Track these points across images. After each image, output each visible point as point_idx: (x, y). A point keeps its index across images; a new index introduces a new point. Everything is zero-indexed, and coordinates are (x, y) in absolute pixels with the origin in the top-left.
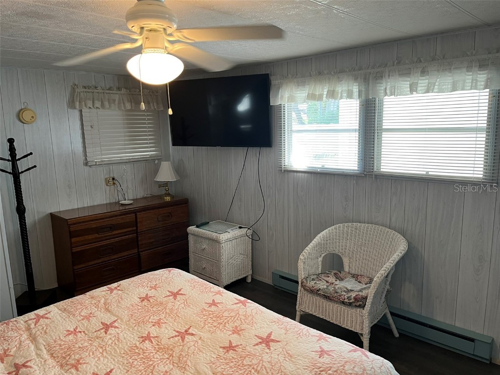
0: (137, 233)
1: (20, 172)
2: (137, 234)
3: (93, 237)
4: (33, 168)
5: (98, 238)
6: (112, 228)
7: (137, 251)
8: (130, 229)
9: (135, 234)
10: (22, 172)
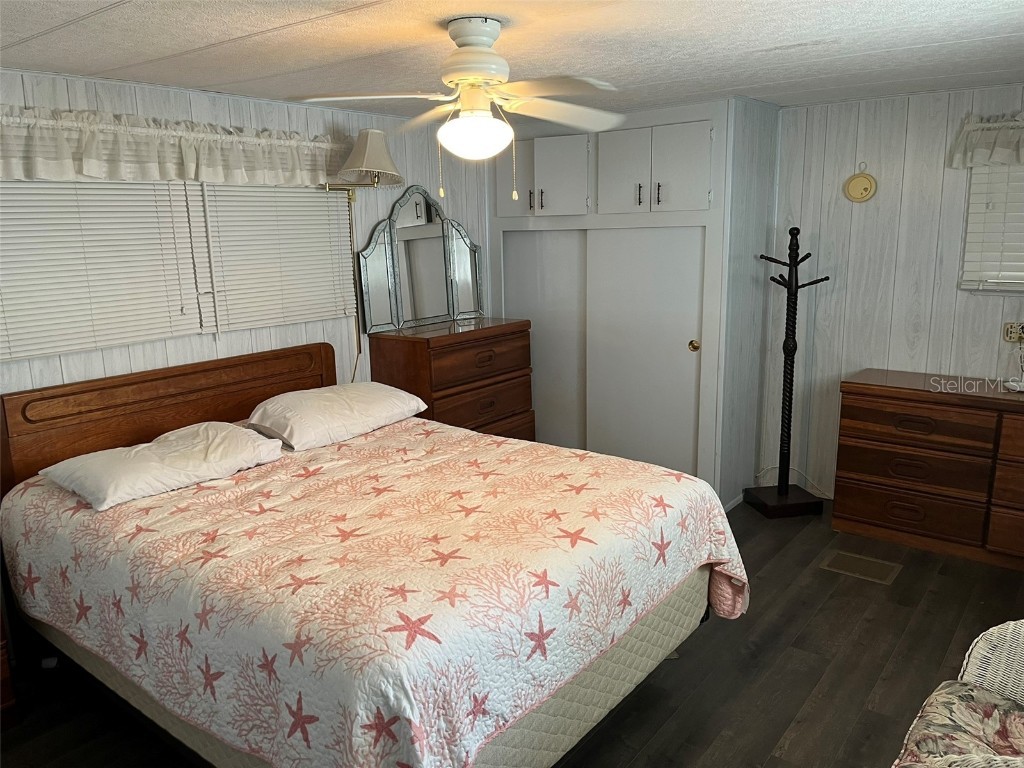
0: (995, 458)
1: (800, 284)
2: (994, 462)
3: (885, 431)
4: (822, 280)
5: (895, 436)
6: (930, 426)
7: (984, 500)
8: (978, 444)
9: (990, 461)
10: (804, 286)
